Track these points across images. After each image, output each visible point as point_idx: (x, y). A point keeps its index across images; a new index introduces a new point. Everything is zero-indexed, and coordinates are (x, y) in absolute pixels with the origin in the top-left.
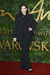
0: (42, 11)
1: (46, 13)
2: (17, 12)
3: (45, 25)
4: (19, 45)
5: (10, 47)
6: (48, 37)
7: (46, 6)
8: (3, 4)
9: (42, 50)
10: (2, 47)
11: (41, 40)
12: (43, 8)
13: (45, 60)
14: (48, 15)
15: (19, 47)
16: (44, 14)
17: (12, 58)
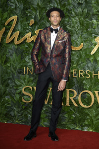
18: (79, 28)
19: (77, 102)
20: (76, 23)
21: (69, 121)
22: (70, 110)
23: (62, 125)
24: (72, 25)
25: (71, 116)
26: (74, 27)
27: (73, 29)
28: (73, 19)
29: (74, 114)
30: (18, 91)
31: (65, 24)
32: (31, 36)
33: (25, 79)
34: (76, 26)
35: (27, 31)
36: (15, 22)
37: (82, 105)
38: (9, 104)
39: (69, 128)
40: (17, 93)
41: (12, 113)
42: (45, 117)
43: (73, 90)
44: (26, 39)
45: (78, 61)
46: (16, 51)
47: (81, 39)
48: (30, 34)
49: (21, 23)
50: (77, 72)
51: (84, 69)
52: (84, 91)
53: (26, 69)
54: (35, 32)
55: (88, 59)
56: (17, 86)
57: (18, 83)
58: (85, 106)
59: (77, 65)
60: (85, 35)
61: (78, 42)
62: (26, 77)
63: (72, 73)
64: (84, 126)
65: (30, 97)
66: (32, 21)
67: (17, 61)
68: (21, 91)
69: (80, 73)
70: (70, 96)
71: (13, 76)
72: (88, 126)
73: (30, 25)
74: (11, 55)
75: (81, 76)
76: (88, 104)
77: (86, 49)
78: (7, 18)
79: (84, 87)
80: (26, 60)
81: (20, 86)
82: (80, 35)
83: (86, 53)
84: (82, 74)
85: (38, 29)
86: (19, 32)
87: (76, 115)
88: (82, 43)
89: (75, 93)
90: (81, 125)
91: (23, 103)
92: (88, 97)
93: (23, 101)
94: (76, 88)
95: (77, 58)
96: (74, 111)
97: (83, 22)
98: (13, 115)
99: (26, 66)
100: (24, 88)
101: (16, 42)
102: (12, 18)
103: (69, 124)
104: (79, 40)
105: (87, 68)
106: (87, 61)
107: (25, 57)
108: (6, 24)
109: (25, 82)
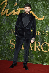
2: (41, 11)
4: (42, 46)
5: (31, 48)
8: (26, 2)
10: (23, 47)
15: (42, 48)
17: (33, 60)
18: (42, 7)
19: (40, 49)
20: (41, 5)
21: (35, 59)
22: (36, 53)
23: (32, 61)
24: (38, 6)
25: (37, 57)
26: (39, 7)
27: (39, 8)
28: (39, 3)
29: (38, 55)
30: (7, 42)
31: (35, 5)
32: (15, 12)
33: (11, 35)
34: (41, 6)
35: (13, 9)
36: (6, 3)
37: (43, 50)
38: (2, 49)
39: (36, 63)
40: (7, 43)
41: (4, 54)
42: (22, 57)
43: (38, 42)
44: (12, 13)
45: (41, 26)
46: (7, 20)
47: (43, 14)
48: (15, 10)
49: (10, 5)
50: (41, 32)
51: (45, 31)
52: (44, 43)
53: (12, 30)
54: (18, 10)
55: (47, 25)
56: (7, 39)
57: (8, 38)
58: (45, 51)
59: (41, 28)
60: (46, 12)
61: (42, 16)
62: (12, 34)
63: (38, 33)
64: (44, 62)
65: (14, 46)
66: (16, 3)
67: (7, 25)
68: (9, 42)
69: (42, 33)
70: (36, 45)
71: (5, 34)
72: (46, 62)
73: (15, 5)
74: (4, 22)
75: (43, 34)
76: (47, 50)
77: (46, 19)
78: (1, 2)
79: (45, 41)
80: (12, 25)
81: (9, 39)
82: (42, 12)
83: (46, 22)
84: (43, 33)
85: (19, 8)
86: (8, 9)
87: (40, 56)
88: (44, 16)
89: (40, 44)
90: (42, 61)
91: (10, 49)
92: (47, 46)
93: (10, 47)
94: (40, 41)
95: (41, 25)
96: (39, 53)
97: (45, 4)
98: (4, 55)
99: (12, 29)
100: (11, 41)
101: (7, 15)
102: (4, 1)
103: (36, 61)
104: (42, 14)
105: (46, 30)
106: (46, 26)
107: (11, 23)
108: (1, 5)
109: (11, 37)
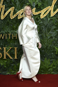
0: (2, 8)
1: (7, 10)
3: (7, 25)
6: (12, 41)
7: (7, 1)
9: (5, 58)
11: (2, 45)
12: (3, 4)
13: (9, 70)
14: (10, 13)
16: (5, 12)
